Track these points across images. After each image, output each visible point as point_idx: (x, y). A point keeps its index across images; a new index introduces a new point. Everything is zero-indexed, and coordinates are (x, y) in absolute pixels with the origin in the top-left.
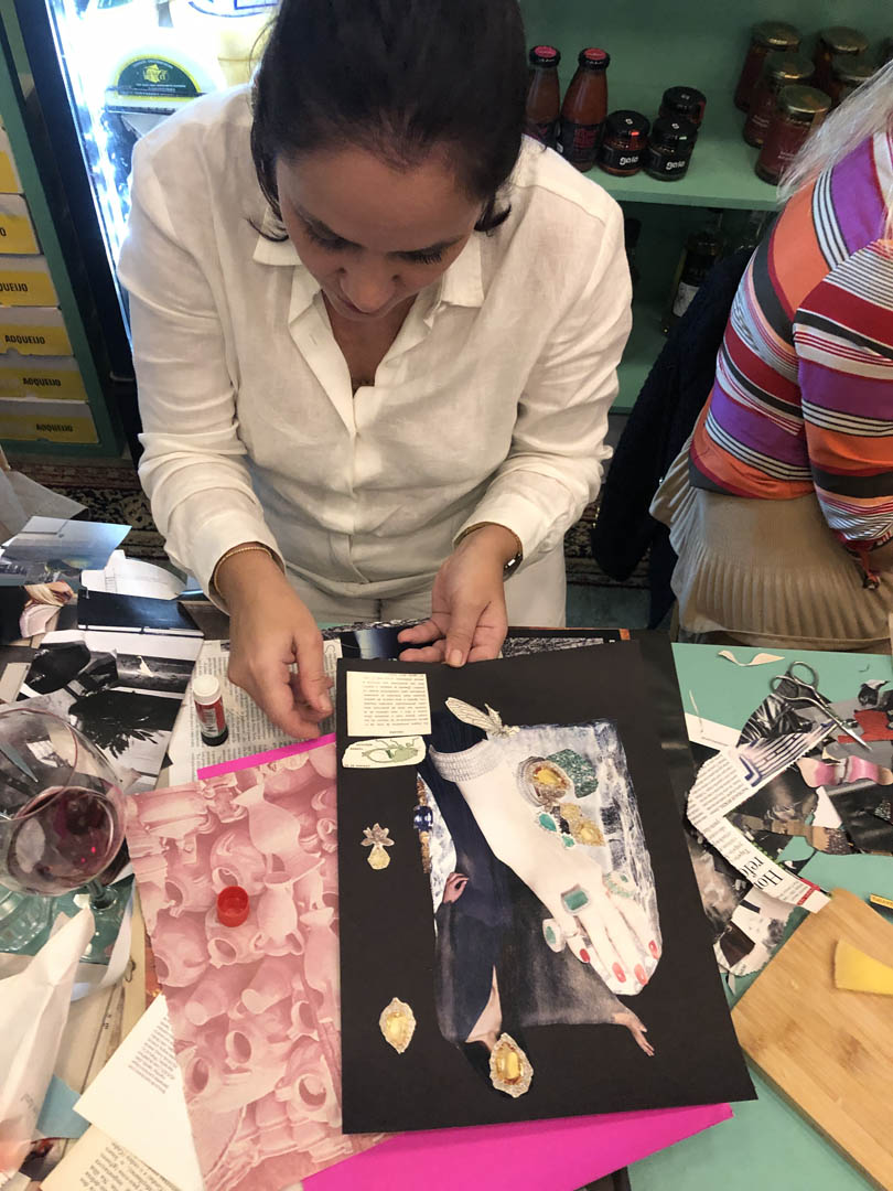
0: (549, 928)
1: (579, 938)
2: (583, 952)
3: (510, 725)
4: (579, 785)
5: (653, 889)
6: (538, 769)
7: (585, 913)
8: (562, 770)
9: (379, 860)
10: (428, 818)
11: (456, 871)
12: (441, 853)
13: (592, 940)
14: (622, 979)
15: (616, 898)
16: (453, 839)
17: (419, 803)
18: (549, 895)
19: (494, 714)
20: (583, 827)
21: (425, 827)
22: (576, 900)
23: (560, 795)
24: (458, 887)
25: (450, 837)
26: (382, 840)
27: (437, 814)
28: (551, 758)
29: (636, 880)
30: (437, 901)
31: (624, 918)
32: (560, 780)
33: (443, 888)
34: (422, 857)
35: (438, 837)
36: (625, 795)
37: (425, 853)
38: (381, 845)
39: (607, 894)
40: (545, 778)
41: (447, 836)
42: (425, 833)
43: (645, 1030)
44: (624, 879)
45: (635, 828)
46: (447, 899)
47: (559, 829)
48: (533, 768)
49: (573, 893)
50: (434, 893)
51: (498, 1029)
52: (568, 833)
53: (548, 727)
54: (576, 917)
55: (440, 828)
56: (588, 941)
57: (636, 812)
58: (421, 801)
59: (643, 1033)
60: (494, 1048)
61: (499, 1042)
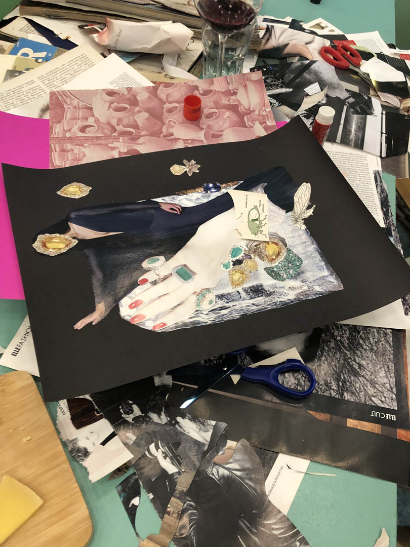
0: (158, 260)
1: (156, 278)
2: (145, 281)
3: (304, 223)
4: (275, 269)
5: (210, 323)
6: (276, 244)
7: (175, 280)
8: (283, 258)
9: (177, 170)
10: (213, 190)
11: (182, 208)
12: (192, 199)
13: (156, 285)
14: (131, 306)
15: (194, 298)
16: (204, 203)
17: (222, 184)
18: (181, 258)
19: (310, 212)
20: (242, 274)
21: (207, 189)
22: (185, 274)
23: (262, 258)
24: (172, 209)
25: (205, 202)
26: (190, 170)
27: (218, 194)
28: (289, 251)
29: (212, 311)
30: (159, 200)
31: (179, 305)
32: (274, 257)
33: (168, 202)
34: (186, 190)
35: (202, 196)
36: (281, 300)
37: (188, 191)
38: (187, 170)
39: (195, 292)
40: (271, 249)
41: (205, 201)
42: (203, 190)
43: (94, 324)
44: (211, 302)
45: (255, 308)
46: (161, 204)
47: (234, 259)
48: (276, 241)
49: (189, 271)
50: (164, 198)
51: (80, 237)
52: (234, 265)
53: (315, 246)
54: (171, 274)
55: (209, 196)
56: (155, 283)
57: (270, 308)
58: (224, 185)
59: (92, 322)
60: (67, 236)
61: (71, 239)
